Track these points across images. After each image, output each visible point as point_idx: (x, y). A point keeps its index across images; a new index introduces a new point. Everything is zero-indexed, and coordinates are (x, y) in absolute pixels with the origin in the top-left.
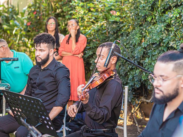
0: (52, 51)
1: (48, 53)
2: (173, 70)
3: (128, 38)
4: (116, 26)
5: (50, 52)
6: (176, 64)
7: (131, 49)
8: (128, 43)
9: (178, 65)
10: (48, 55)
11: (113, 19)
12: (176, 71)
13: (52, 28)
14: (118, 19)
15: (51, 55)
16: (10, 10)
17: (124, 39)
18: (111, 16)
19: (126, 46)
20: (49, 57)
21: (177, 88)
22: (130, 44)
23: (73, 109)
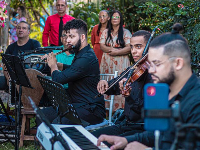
0: (83, 36)
1: (78, 39)
2: (164, 54)
3: (192, 33)
4: (184, 21)
5: (81, 38)
6: (166, 47)
7: (194, 45)
8: (192, 38)
9: (168, 47)
10: (79, 41)
11: (180, 13)
12: (168, 54)
13: (116, 22)
14: (185, 13)
15: (82, 41)
16: (90, 7)
17: (188, 35)
18: (178, 10)
19: (189, 41)
20: (80, 44)
21: (172, 71)
22: (193, 40)
23: (105, 85)
